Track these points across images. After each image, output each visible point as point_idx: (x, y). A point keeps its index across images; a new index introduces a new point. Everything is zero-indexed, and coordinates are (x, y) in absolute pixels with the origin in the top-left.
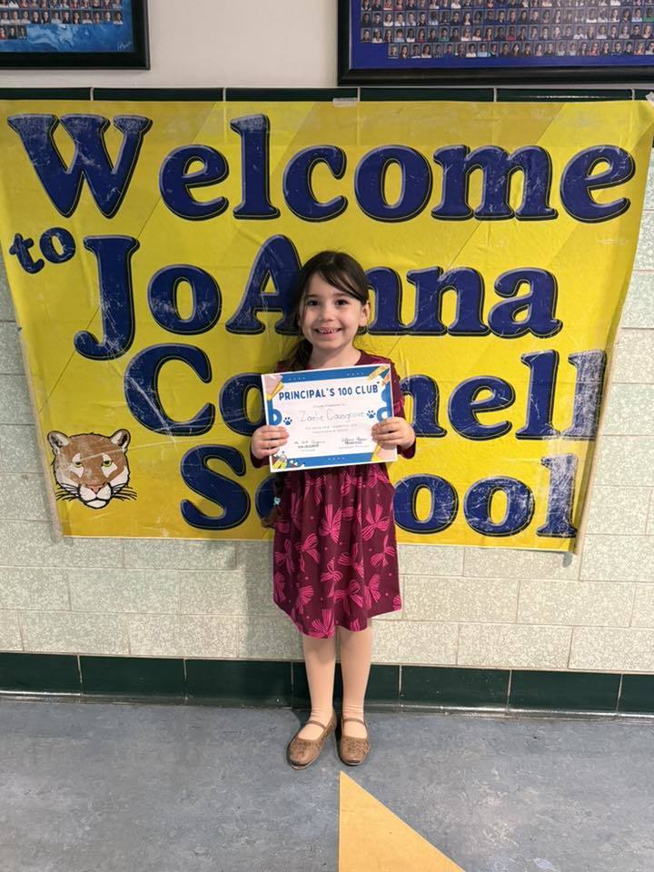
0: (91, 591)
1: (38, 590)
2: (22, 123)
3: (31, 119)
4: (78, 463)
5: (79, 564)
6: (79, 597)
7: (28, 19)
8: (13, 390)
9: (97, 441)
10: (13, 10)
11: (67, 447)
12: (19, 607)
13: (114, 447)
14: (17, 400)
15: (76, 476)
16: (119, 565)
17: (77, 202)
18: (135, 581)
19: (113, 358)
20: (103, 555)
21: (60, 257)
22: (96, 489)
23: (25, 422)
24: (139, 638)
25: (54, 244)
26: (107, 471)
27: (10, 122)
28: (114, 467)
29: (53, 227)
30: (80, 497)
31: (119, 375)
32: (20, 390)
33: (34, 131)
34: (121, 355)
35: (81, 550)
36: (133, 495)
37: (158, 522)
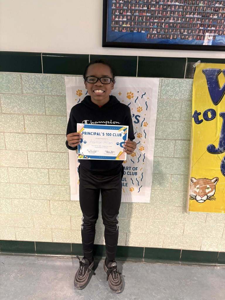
0: (192, 229)
1: (173, 229)
2: (208, 71)
3: (211, 70)
4: (198, 188)
5: (190, 221)
6: (187, 231)
7: (218, 33)
8: (181, 163)
9: (206, 181)
10: (213, 30)
11: (195, 182)
12: (165, 234)
13: (212, 183)
14: (181, 167)
15: (196, 192)
16: (204, 221)
17: (221, 100)
18: (208, 227)
19: (220, 153)
20: (199, 218)
21: (210, 119)
22: (202, 196)
23: (182, 174)
24: (205, 245)
25: (208, 115)
26: (207, 191)
27: (203, 71)
28: (210, 189)
29: (209, 109)
30: (196, 199)
31: (220, 159)
32: (183, 163)
33: (211, 75)
34: (223, 152)
35: (192, 216)
36: (215, 199)
37: (221, 208)
